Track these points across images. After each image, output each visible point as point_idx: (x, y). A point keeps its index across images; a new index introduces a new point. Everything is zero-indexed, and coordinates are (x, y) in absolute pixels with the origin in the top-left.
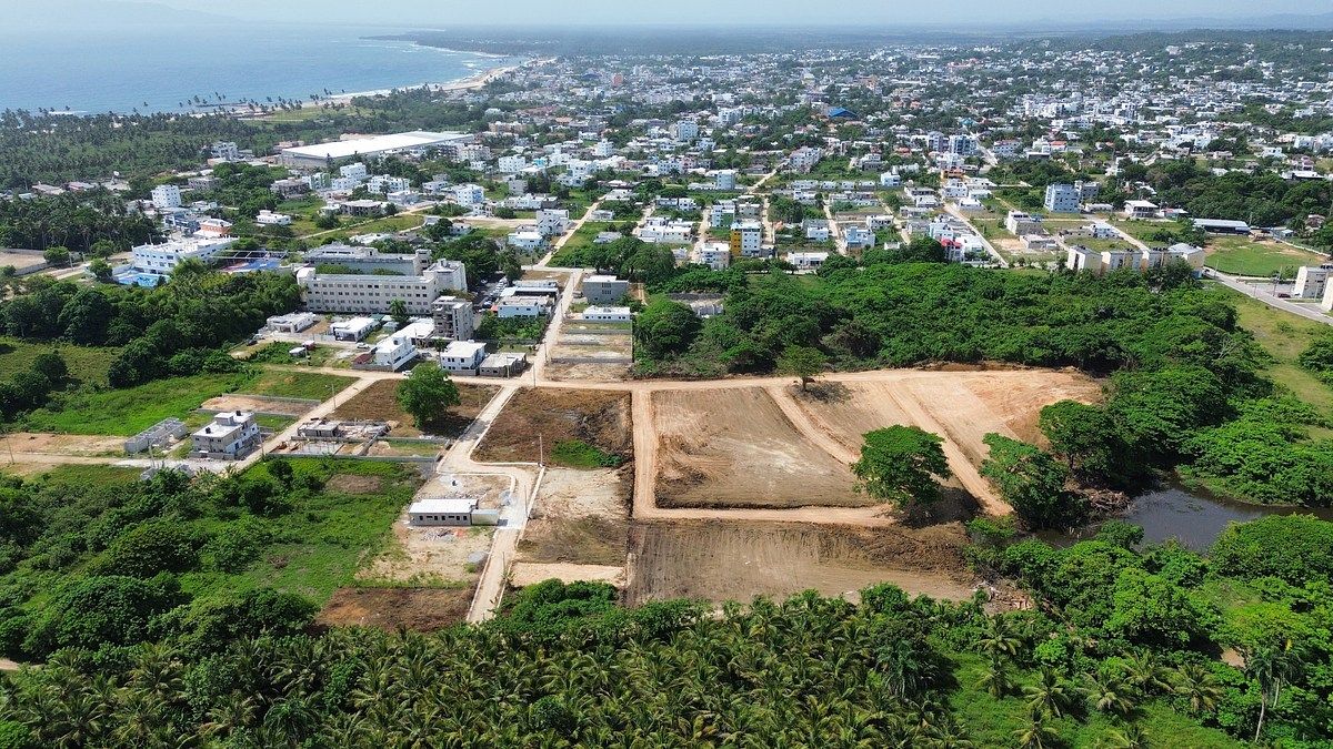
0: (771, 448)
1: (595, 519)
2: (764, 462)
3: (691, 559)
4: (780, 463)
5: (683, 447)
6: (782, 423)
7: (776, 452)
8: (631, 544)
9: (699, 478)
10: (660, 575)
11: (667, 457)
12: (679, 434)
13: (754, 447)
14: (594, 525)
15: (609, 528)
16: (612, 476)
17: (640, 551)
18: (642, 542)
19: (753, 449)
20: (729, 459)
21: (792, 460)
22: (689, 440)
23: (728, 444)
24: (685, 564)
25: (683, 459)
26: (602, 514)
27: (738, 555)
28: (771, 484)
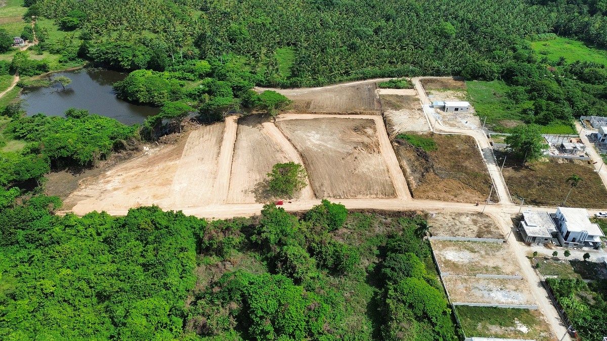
0: (320, 145)
1: (396, 109)
2: (326, 137)
3: (357, 98)
4: (317, 136)
5: (366, 146)
6: (310, 162)
7: (318, 142)
8: (379, 102)
9: (356, 129)
10: (366, 93)
11: (374, 139)
12: (370, 155)
13: (329, 146)
14: (396, 107)
15: (389, 106)
16: (397, 129)
17: (375, 99)
18: (375, 103)
19: (330, 144)
20: (343, 141)
21: (311, 138)
22: (364, 152)
23: (343, 148)
24: (359, 96)
25: (366, 140)
26: (394, 111)
27: (341, 99)
28: (323, 126)
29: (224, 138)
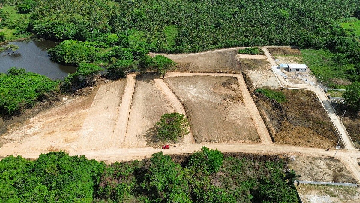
0: (197, 97)
1: (253, 70)
2: (201, 91)
3: (223, 61)
4: (195, 90)
5: (233, 98)
6: (190, 111)
7: (196, 95)
8: (239, 64)
9: (224, 85)
10: (229, 57)
11: (238, 93)
12: (236, 105)
13: (204, 97)
14: (253, 68)
15: (247, 67)
16: (255, 85)
17: (236, 62)
18: (237, 65)
19: (205, 96)
20: (214, 93)
21: (191, 91)
22: (232, 103)
23: (215, 99)
24: (224, 60)
25: (232, 93)
26: (251, 71)
27: (211, 62)
28: (199, 82)
29: (125, 90)
